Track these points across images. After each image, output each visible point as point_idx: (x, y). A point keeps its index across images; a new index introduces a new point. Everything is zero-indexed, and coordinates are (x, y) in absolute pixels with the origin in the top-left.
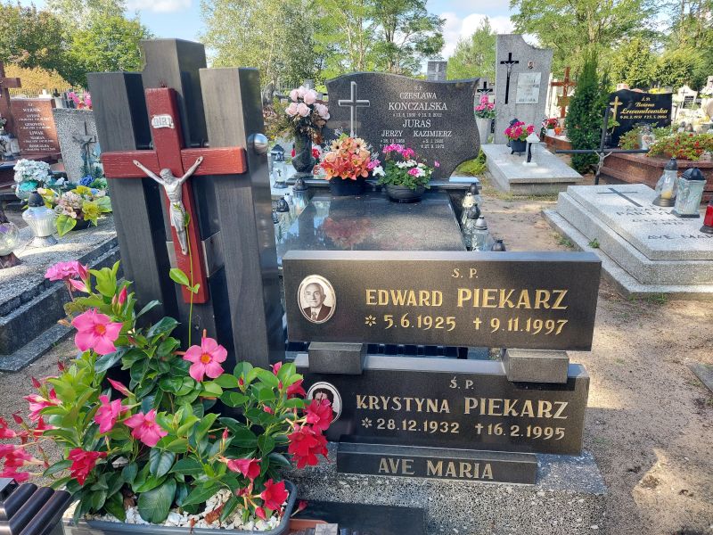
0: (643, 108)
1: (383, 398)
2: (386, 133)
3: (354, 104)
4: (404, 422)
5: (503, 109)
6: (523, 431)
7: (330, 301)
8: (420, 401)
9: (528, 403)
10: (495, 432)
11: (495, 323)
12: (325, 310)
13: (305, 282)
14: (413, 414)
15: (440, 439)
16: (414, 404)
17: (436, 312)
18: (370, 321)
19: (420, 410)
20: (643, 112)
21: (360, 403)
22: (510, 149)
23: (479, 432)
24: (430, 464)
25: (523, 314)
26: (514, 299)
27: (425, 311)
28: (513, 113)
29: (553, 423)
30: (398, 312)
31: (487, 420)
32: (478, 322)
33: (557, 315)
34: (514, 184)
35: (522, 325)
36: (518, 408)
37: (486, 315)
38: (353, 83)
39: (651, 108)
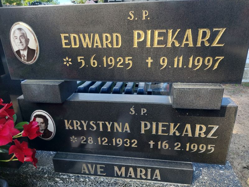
1: (83, 122)
4: (99, 139)
8: (109, 124)
9: (188, 126)
10: (163, 146)
11: (163, 61)
14: (105, 133)
16: (105, 126)
17: (117, 53)
18: (67, 61)
19: (109, 130)
23: (152, 147)
24: (116, 168)
25: (188, 52)
26: (180, 38)
30: (87, 53)
31: (157, 138)
32: (150, 61)
37: (156, 54)
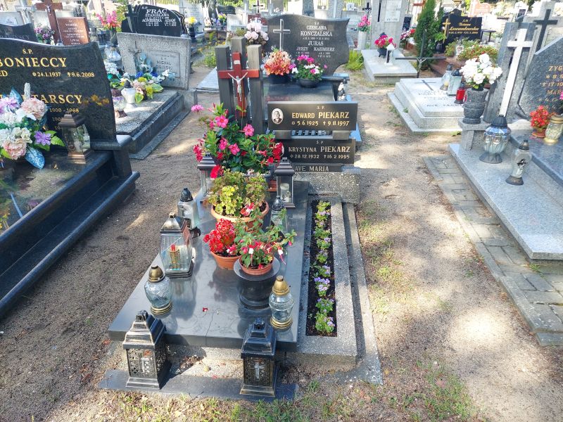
0: (464, 27)
1: (297, 148)
2: (299, 48)
3: (282, 32)
4: (303, 155)
5: (376, 26)
6: (338, 156)
7: (281, 117)
8: (308, 148)
9: (339, 148)
10: (330, 157)
11: (329, 123)
12: (280, 120)
13: (274, 112)
14: (306, 153)
15: (314, 161)
16: (306, 149)
17: (312, 120)
18: (293, 123)
19: (308, 151)
20: (463, 29)
21: (290, 150)
22: (378, 54)
23: (325, 158)
24: (310, 168)
25: (337, 120)
26: (335, 115)
27: (310, 119)
28: (383, 28)
29: (346, 153)
30: (301, 120)
31: (327, 153)
32: (324, 123)
33: (346, 120)
34: (377, 77)
35: (337, 123)
36: (336, 149)
37: (327, 120)
38: (281, 20)
39: (468, 27)
